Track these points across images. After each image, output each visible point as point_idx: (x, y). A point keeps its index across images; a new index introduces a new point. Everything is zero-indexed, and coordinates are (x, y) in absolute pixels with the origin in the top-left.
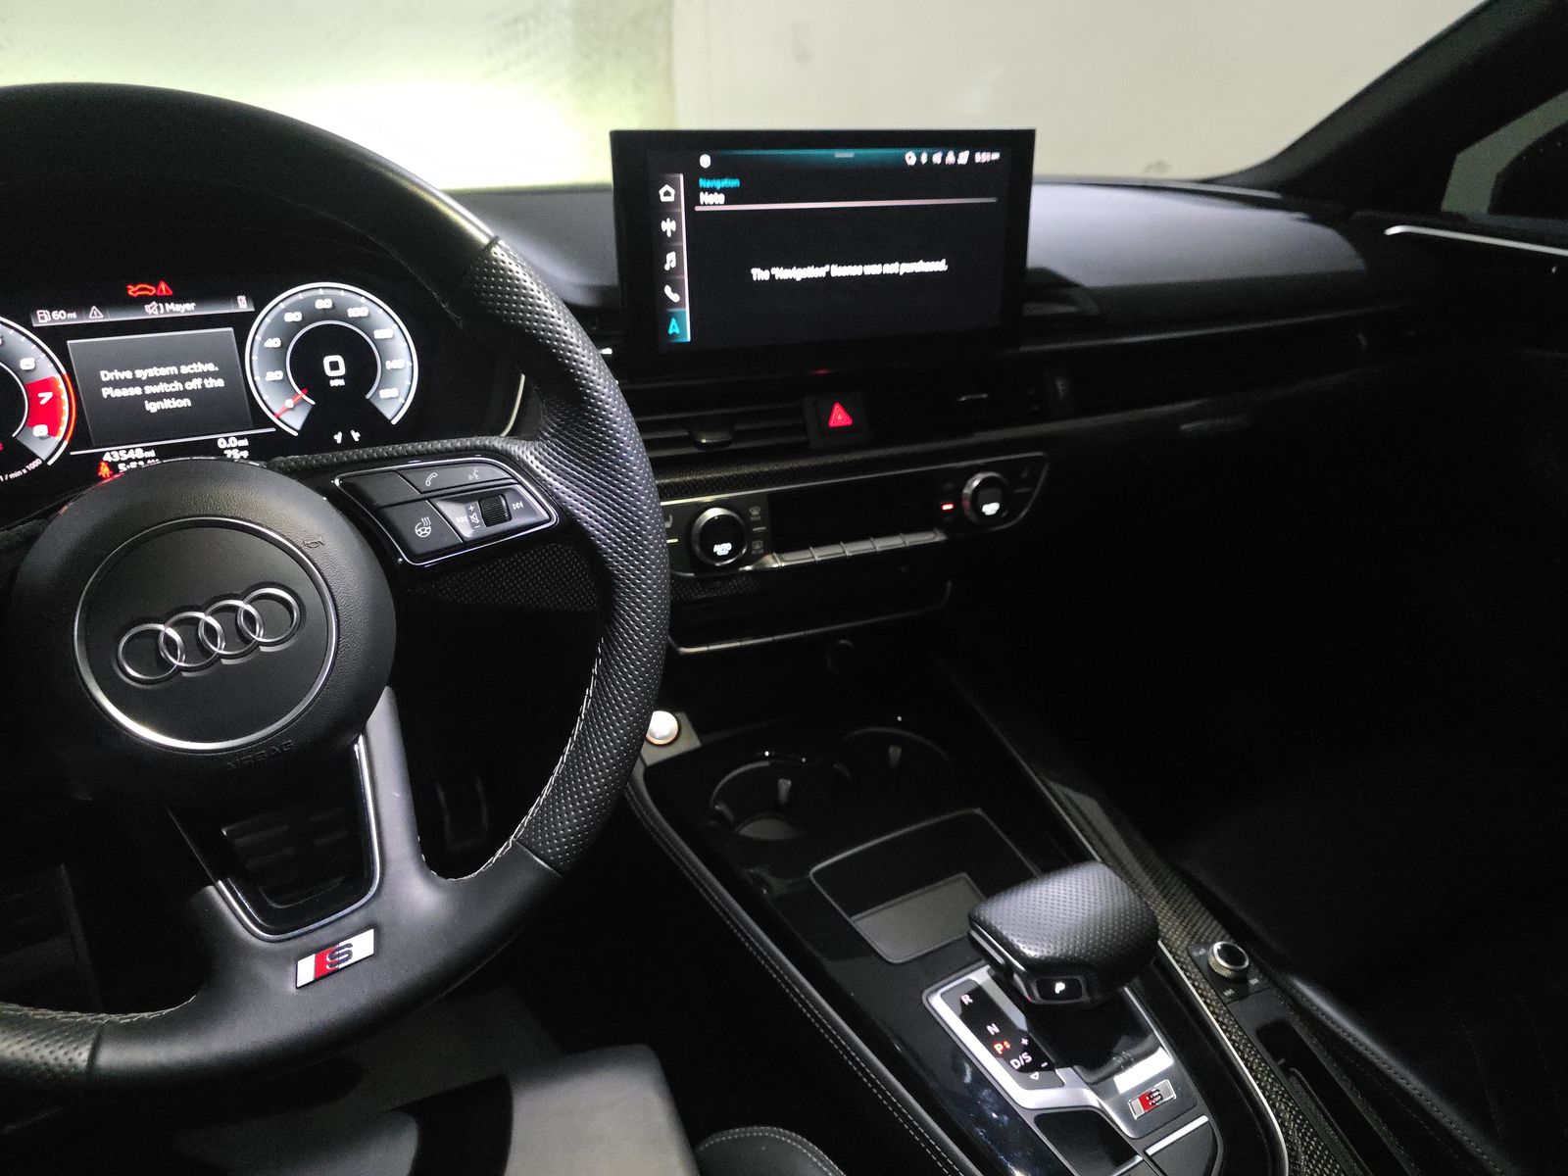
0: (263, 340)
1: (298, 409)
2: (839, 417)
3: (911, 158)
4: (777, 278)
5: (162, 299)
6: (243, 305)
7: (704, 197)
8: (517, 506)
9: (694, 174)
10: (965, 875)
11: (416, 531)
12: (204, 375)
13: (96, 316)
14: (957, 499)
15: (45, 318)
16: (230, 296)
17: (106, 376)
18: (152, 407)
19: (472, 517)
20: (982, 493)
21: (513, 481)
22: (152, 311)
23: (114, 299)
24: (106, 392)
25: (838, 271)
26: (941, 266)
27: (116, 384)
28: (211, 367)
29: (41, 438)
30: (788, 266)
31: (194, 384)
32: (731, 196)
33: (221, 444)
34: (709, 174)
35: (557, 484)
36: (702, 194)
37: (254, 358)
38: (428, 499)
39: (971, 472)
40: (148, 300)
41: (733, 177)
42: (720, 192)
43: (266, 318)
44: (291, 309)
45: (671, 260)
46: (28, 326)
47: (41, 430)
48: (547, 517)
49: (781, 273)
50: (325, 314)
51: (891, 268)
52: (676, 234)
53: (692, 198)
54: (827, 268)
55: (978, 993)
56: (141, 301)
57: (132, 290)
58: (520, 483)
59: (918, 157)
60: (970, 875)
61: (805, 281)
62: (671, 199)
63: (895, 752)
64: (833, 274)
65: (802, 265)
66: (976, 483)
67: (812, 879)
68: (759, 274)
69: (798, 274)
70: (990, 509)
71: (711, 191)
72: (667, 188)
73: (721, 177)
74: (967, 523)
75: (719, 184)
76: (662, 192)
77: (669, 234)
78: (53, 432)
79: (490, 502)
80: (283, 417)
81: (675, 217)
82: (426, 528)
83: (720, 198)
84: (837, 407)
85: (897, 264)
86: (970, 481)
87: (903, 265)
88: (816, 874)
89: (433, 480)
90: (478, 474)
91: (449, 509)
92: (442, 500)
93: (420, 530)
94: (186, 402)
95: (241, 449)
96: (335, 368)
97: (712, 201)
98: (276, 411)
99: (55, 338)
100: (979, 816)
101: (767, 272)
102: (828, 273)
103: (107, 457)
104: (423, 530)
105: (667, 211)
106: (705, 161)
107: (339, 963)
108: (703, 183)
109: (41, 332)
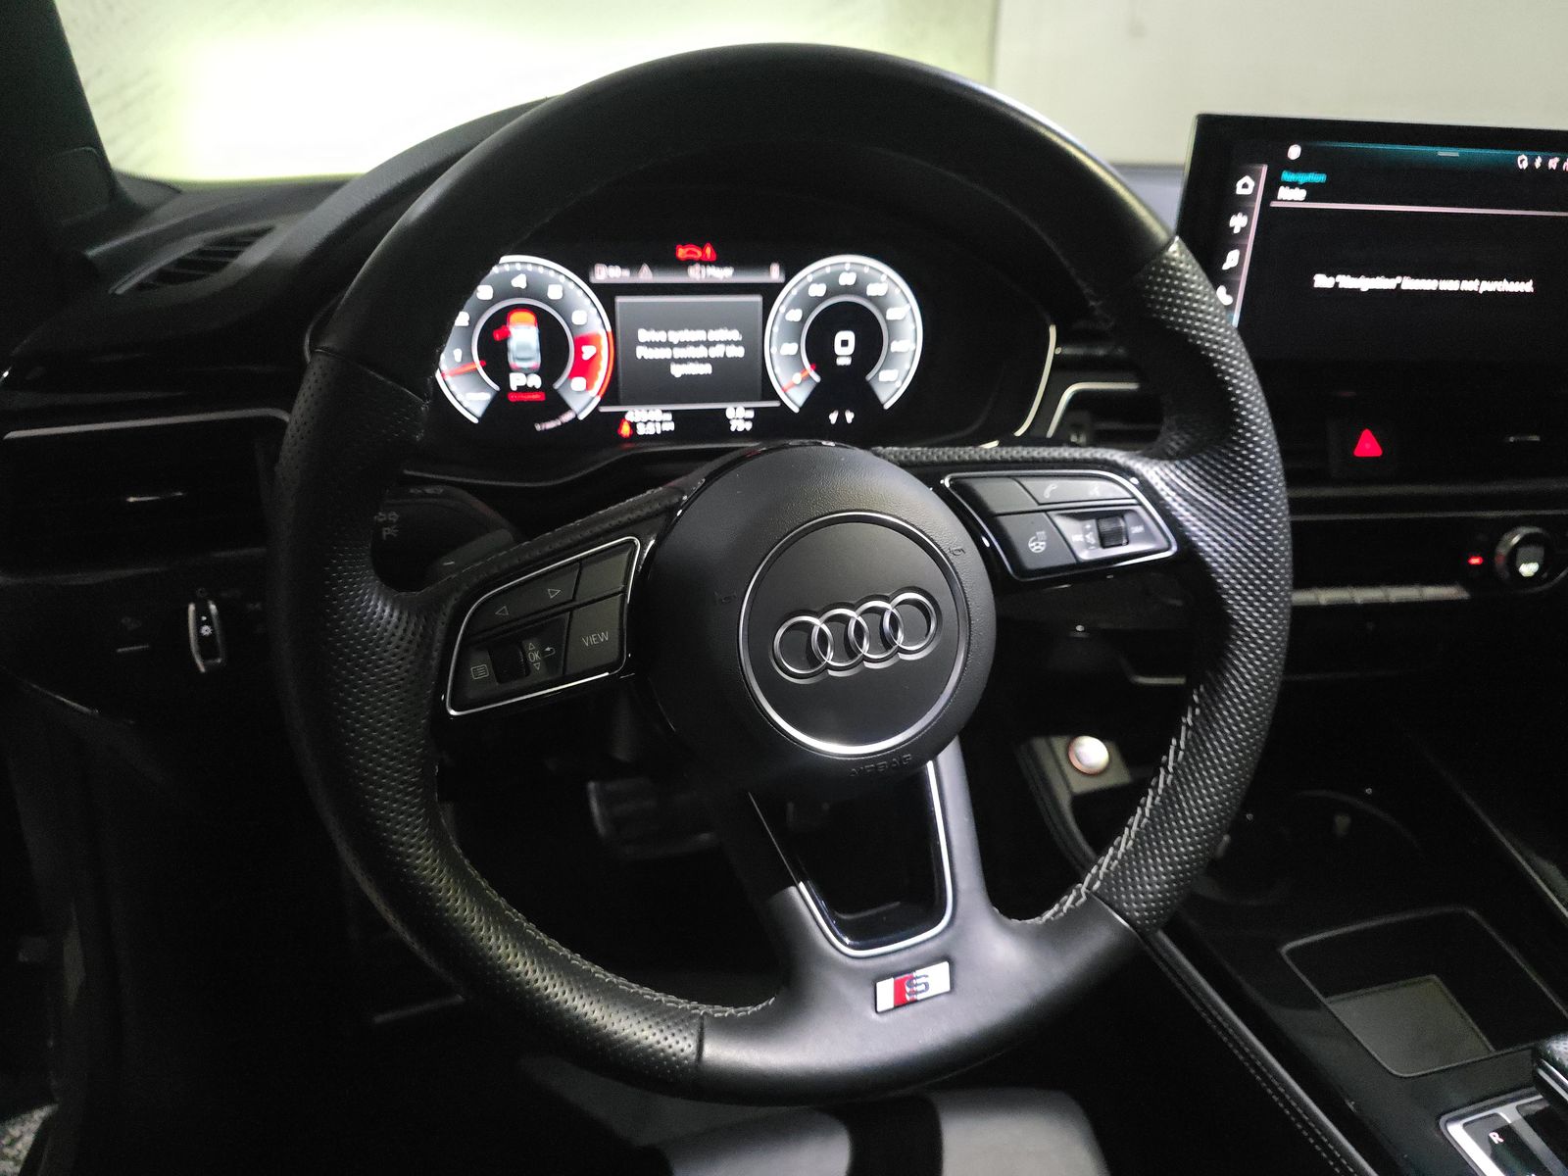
0: (786, 311)
1: (804, 385)
2: (1368, 446)
3: (1523, 162)
4: (1340, 286)
5: (704, 262)
6: (775, 274)
7: (1284, 193)
8: (1137, 530)
9: (1279, 164)
10: (1434, 977)
11: (1030, 545)
12: (727, 343)
13: (646, 275)
14: (1488, 554)
15: (605, 274)
16: (764, 265)
17: (644, 335)
18: (677, 371)
19: (1088, 536)
20: (1522, 551)
21: (1134, 501)
22: (696, 274)
23: (665, 260)
24: (642, 352)
25: (1409, 284)
26: (1527, 287)
27: (651, 345)
28: (735, 335)
29: (579, 392)
30: (1356, 275)
31: (717, 352)
32: (1314, 192)
33: (730, 414)
34: (1297, 166)
35: (1181, 510)
36: (1282, 188)
37: (773, 328)
38: (1045, 511)
39: (1511, 525)
40: (690, 262)
41: (1319, 171)
42: (1302, 187)
43: (791, 289)
44: (817, 281)
45: (1232, 259)
46: (586, 279)
47: (579, 383)
48: (1165, 544)
49: (1346, 282)
50: (847, 290)
51: (1470, 285)
52: (1245, 230)
53: (1271, 192)
54: (1399, 279)
55: (1506, 1131)
56: (684, 265)
57: (682, 253)
58: (1140, 504)
59: (1532, 161)
60: (1438, 976)
61: (1372, 291)
62: (1248, 191)
63: (1342, 822)
64: (1403, 287)
65: (1371, 275)
66: (1516, 540)
67: (1286, 958)
68: (1322, 281)
69: (1365, 284)
70: (1528, 569)
71: (1293, 185)
72: (1247, 179)
73: (1306, 170)
74: (1497, 582)
75: (1303, 178)
76: (1240, 184)
77: (1236, 231)
78: (589, 387)
79: (1108, 520)
80: (790, 393)
81: (1248, 212)
82: (1041, 543)
83: (1300, 194)
84: (1367, 434)
85: (1477, 281)
86: (1506, 537)
87: (1484, 282)
88: (1291, 952)
89: (1052, 492)
90: (1098, 490)
91: (1066, 525)
92: (1062, 515)
93: (1034, 544)
94: (706, 369)
95: (746, 420)
96: (845, 346)
97: (1291, 196)
98: (785, 384)
99: (607, 294)
100: (1474, 920)
101: (1332, 279)
102: (1399, 285)
103: (629, 417)
104: (1037, 545)
105: (1241, 205)
106: (1294, 152)
107: (916, 993)
108: (1287, 176)
109: (596, 288)
